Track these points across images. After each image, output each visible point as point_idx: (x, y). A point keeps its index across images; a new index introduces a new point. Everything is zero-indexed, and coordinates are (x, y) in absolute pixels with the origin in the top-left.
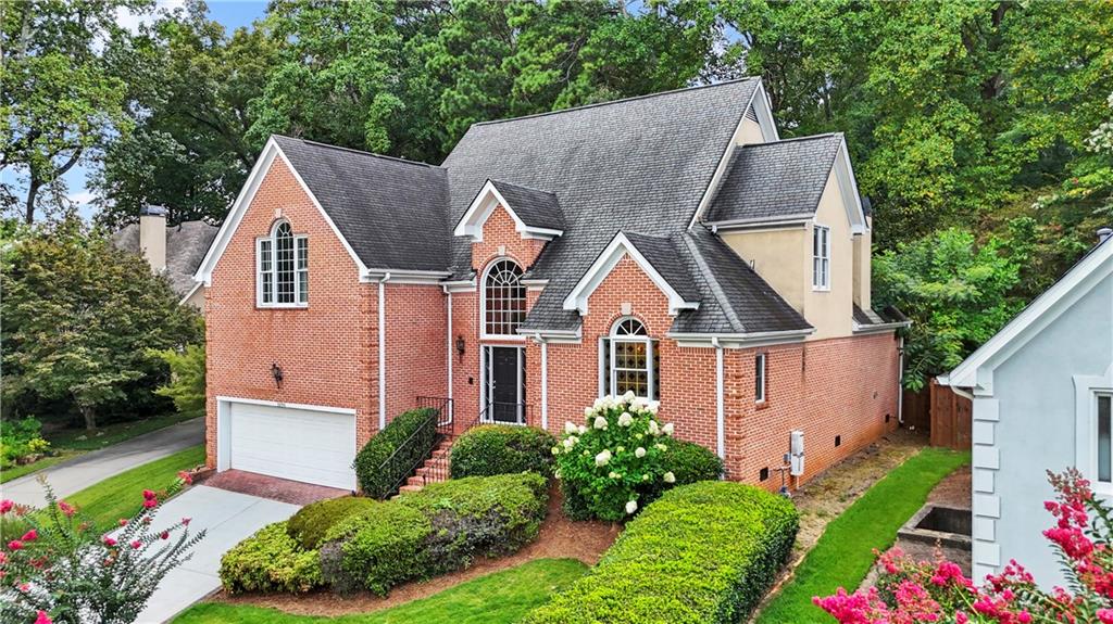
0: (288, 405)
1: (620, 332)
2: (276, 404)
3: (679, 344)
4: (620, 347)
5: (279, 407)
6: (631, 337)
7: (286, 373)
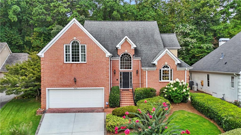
0: (78, 88)
1: (163, 68)
2: (73, 88)
3: (177, 70)
4: (163, 71)
5: (74, 89)
6: (166, 69)
7: (78, 80)
